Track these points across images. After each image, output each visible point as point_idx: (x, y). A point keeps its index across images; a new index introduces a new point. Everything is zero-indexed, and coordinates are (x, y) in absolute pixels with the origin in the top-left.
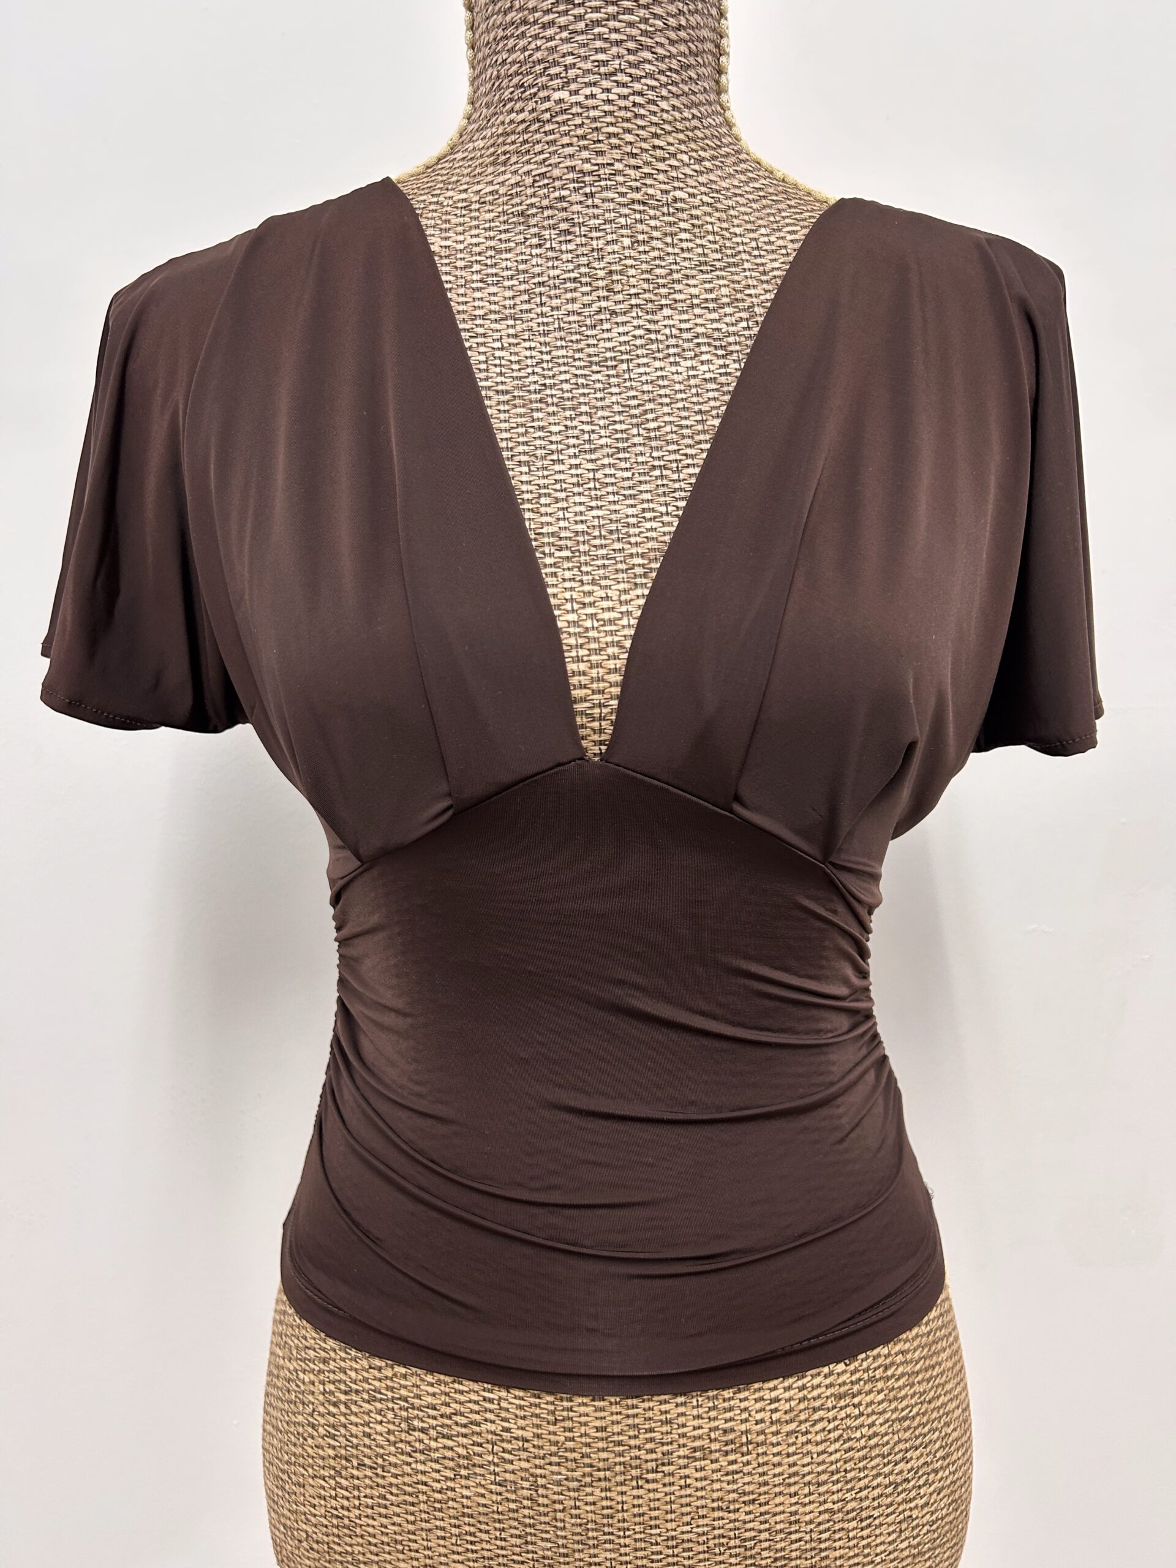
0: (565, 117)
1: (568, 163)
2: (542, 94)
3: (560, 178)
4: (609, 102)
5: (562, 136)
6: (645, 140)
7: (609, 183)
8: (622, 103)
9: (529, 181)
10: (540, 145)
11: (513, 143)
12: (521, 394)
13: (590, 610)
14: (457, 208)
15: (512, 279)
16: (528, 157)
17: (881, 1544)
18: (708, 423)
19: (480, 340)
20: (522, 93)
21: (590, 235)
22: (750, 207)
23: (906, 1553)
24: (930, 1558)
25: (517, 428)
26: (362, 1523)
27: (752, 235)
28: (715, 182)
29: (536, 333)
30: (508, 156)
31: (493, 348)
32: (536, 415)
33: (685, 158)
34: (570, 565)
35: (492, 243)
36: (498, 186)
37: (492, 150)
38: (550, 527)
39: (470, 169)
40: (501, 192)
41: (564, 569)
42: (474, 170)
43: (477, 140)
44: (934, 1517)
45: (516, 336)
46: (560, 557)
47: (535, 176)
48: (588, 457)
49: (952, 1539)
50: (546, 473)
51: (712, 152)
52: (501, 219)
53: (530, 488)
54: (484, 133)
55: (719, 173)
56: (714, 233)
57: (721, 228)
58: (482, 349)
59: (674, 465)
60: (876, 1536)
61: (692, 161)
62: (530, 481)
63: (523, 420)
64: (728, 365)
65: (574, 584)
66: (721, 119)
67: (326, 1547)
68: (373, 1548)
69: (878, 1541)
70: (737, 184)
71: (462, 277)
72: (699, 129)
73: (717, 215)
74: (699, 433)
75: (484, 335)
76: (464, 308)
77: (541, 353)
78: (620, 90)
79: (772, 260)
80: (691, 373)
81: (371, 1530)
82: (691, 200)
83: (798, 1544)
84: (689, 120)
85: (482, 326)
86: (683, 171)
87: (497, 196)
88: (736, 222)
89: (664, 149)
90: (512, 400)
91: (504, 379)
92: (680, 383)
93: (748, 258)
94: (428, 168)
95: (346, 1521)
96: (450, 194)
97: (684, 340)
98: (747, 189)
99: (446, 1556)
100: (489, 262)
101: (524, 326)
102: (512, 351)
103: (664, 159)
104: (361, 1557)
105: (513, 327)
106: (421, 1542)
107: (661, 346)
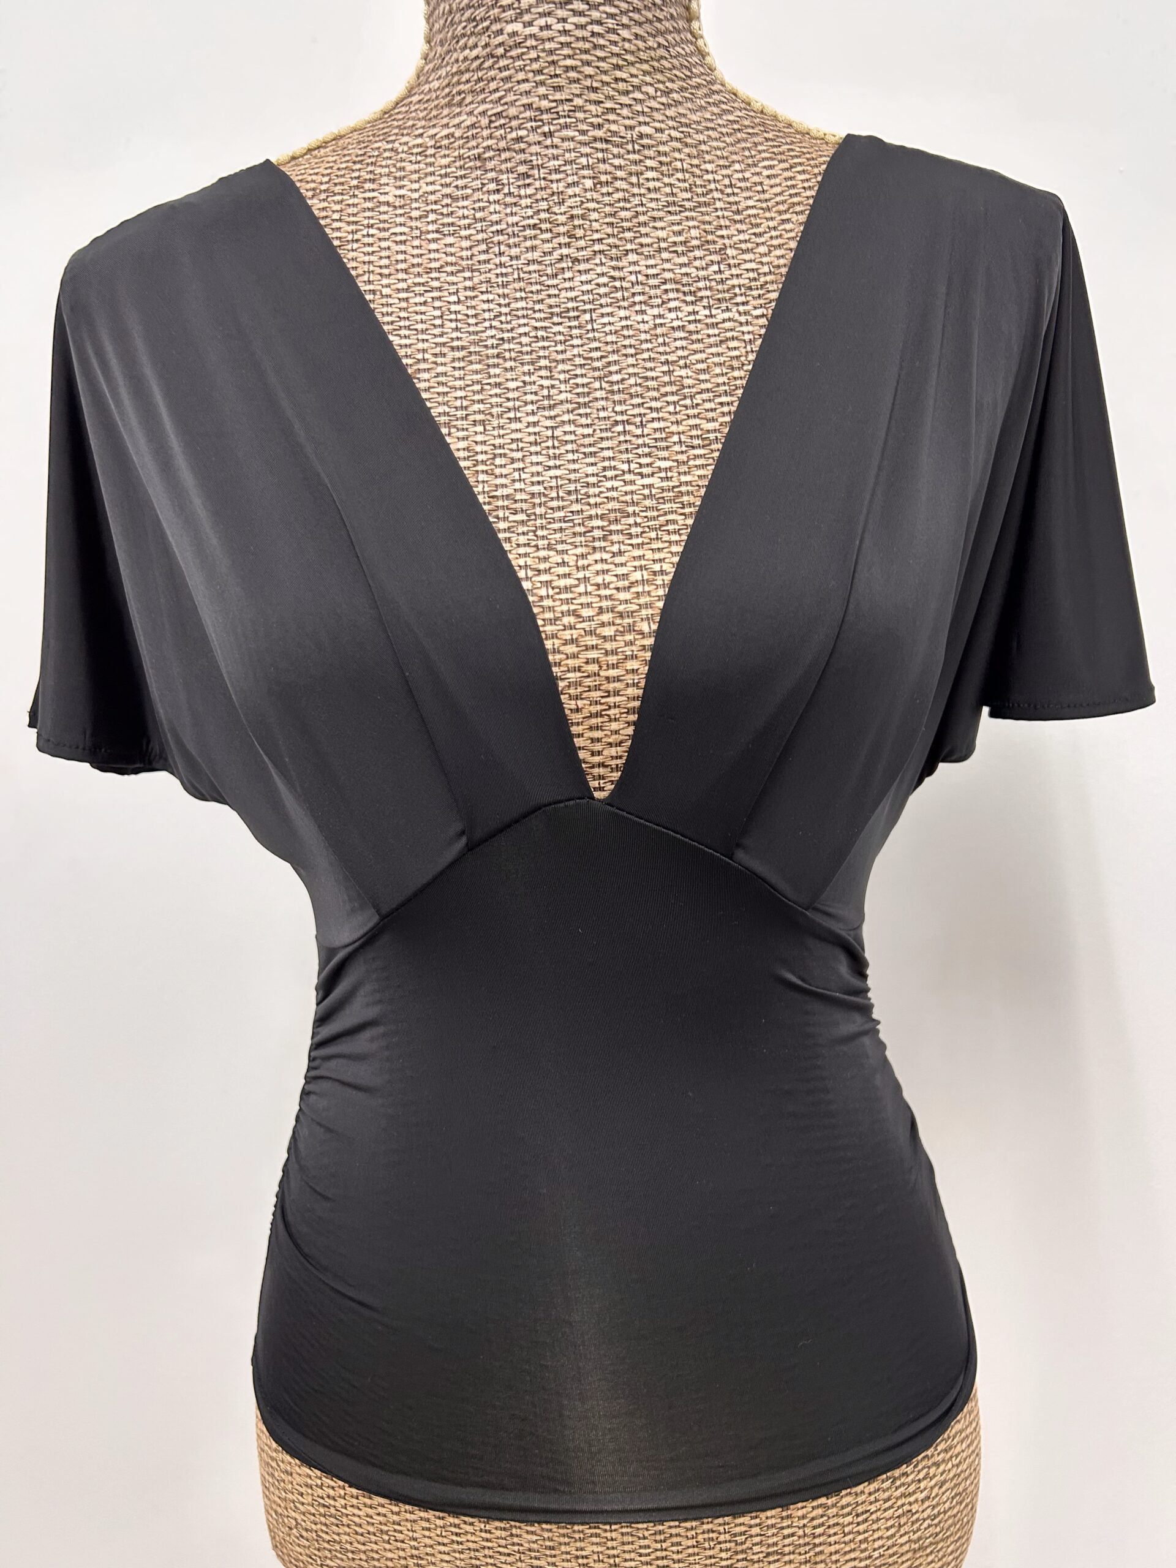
0: (520, 51)
1: (525, 100)
2: (495, 27)
3: (516, 117)
4: (565, 32)
5: (517, 71)
6: (605, 73)
7: (568, 120)
8: (580, 33)
9: (484, 121)
10: (495, 82)
11: (468, 81)
12: (477, 349)
13: (544, 577)
14: (412, 154)
15: (469, 228)
16: (483, 96)
17: (879, 1539)
18: (675, 374)
19: (435, 294)
20: (475, 27)
21: (549, 177)
22: (724, 142)
23: (906, 1548)
24: (931, 1552)
25: (473, 385)
26: (348, 1512)
27: (725, 172)
28: (684, 115)
29: (495, 285)
30: (463, 95)
31: (449, 302)
32: (492, 371)
33: (650, 90)
34: (525, 529)
35: (448, 191)
36: (453, 129)
37: (447, 90)
38: (505, 489)
39: (425, 113)
40: (457, 135)
41: (518, 534)
42: (430, 113)
43: (433, 81)
44: (936, 1511)
45: (473, 289)
46: (514, 521)
47: (491, 116)
48: (547, 413)
49: (956, 1533)
50: (502, 432)
51: (681, 83)
52: (458, 164)
53: (485, 448)
54: (440, 73)
55: (689, 105)
56: (683, 170)
57: (691, 165)
58: (437, 304)
59: (638, 419)
60: (874, 1531)
61: (659, 93)
62: (485, 442)
63: (479, 376)
64: (697, 312)
65: (528, 550)
66: (692, 48)
67: (314, 1535)
68: (359, 1538)
69: (876, 1536)
70: (709, 117)
71: (417, 228)
72: (666, 58)
73: (687, 150)
74: (665, 384)
75: (440, 289)
76: (420, 260)
77: (500, 305)
78: (575, 20)
79: (746, 198)
80: (658, 321)
81: (356, 1519)
82: (658, 135)
83: (791, 1539)
84: (654, 49)
85: (437, 279)
86: (649, 105)
87: (452, 140)
88: (707, 157)
89: (626, 82)
90: (467, 357)
91: (459, 335)
92: (645, 332)
93: (720, 196)
94: (385, 113)
95: (333, 1510)
96: (405, 139)
97: (651, 287)
98: (720, 122)
99: (431, 1546)
100: (445, 211)
101: (483, 277)
102: (469, 304)
103: (627, 93)
104: (348, 1546)
105: (471, 279)
106: (406, 1532)
107: (626, 294)
